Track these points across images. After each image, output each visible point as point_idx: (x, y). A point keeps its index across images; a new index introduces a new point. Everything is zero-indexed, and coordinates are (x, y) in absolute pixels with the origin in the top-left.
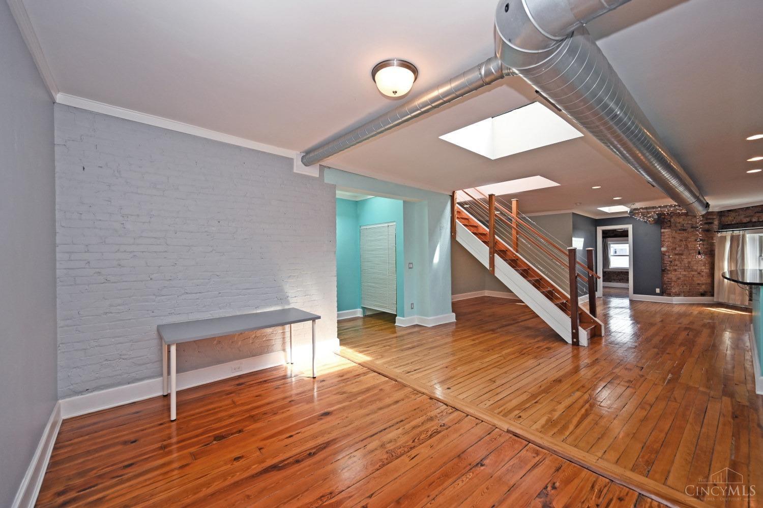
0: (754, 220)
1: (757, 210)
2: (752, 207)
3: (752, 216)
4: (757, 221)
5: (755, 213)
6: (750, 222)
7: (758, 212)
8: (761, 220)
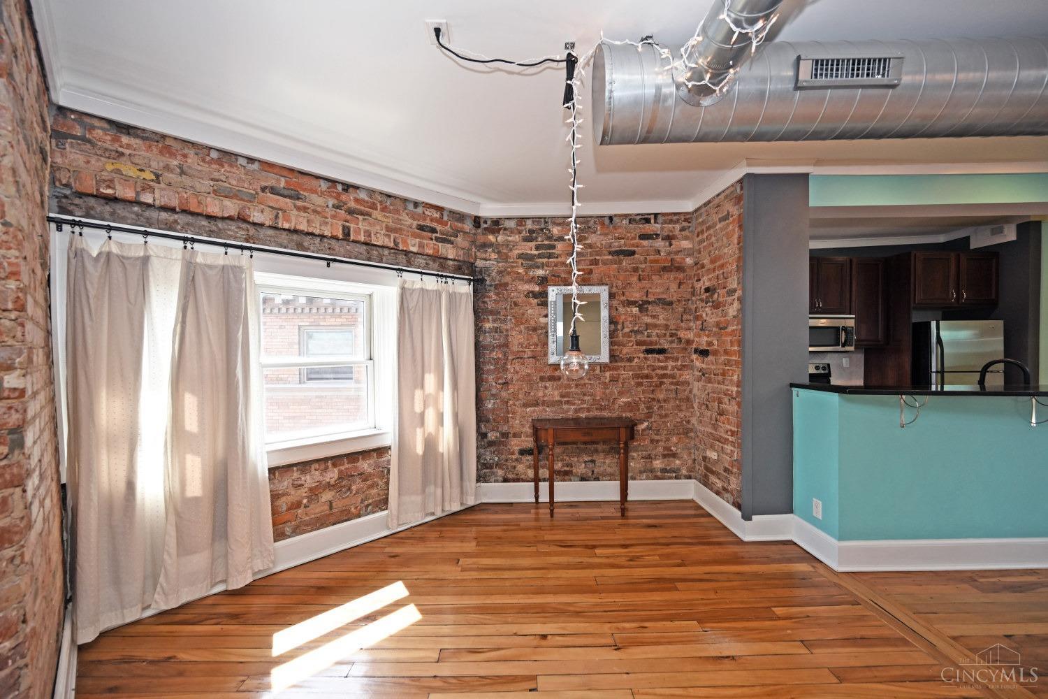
0: (256, 217)
1: (271, 180)
2: (251, 160)
3: (252, 198)
4: (268, 223)
5: (263, 189)
6: (242, 218)
7: (273, 191)
8: (286, 226)
